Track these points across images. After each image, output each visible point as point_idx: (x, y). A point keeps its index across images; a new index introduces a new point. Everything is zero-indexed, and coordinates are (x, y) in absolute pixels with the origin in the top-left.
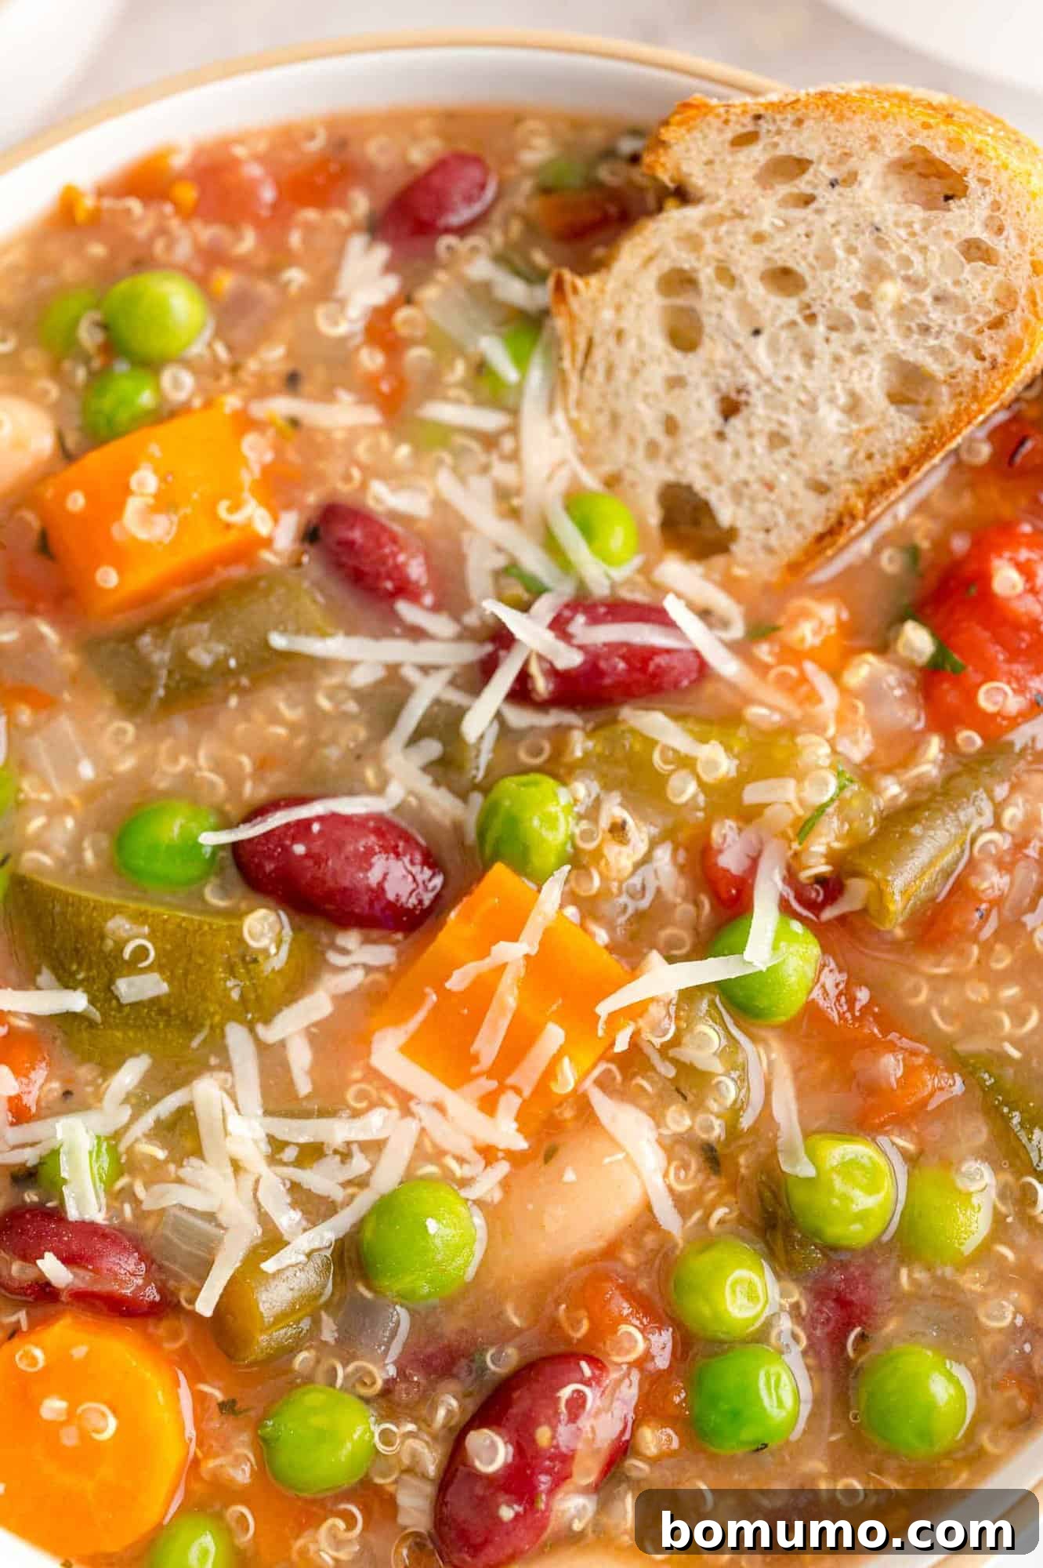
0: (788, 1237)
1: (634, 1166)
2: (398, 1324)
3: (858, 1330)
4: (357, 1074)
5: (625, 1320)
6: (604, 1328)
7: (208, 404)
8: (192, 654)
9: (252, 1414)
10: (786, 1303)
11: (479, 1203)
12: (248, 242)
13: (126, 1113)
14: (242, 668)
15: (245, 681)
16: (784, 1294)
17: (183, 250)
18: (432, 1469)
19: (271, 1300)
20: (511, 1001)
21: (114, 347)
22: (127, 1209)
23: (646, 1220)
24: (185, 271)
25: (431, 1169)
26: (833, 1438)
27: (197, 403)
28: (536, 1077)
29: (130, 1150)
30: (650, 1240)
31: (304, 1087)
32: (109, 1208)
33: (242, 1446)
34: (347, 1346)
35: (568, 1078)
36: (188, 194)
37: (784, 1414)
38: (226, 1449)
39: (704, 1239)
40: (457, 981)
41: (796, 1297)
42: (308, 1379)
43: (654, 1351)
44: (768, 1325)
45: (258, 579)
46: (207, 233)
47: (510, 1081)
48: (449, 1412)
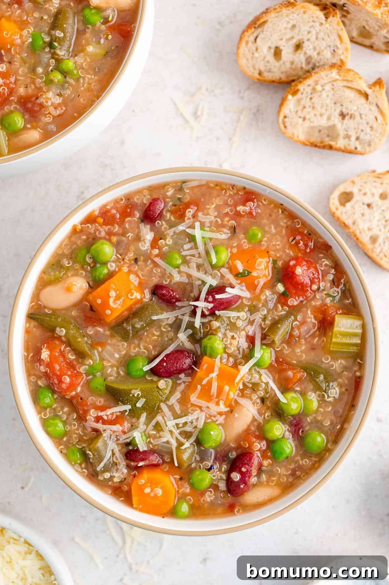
0: (284, 416)
1: (249, 411)
2: (211, 452)
3: (301, 430)
4: (190, 406)
5: (255, 442)
6: (251, 444)
7: (120, 270)
8: (136, 326)
9: (186, 479)
10: (286, 429)
11: (220, 424)
12: (116, 229)
13: (145, 427)
14: (147, 326)
15: (147, 328)
16: (285, 427)
17: (103, 234)
18: (225, 478)
19: (185, 456)
20: (216, 384)
21: (95, 261)
22: (151, 446)
23: (254, 420)
24: (105, 238)
25: (210, 420)
26: (301, 452)
27: (117, 270)
28: (225, 397)
29: (148, 433)
30: (255, 423)
31: (179, 412)
32: (147, 446)
33: (186, 485)
34: (202, 460)
35: (232, 395)
36: (101, 220)
37: (289, 450)
38: (183, 486)
39: (266, 421)
40: (204, 382)
41: (288, 427)
42: (196, 468)
43: (262, 446)
44: (284, 434)
45: (144, 305)
46: (107, 228)
47: (220, 398)
48: (225, 468)
